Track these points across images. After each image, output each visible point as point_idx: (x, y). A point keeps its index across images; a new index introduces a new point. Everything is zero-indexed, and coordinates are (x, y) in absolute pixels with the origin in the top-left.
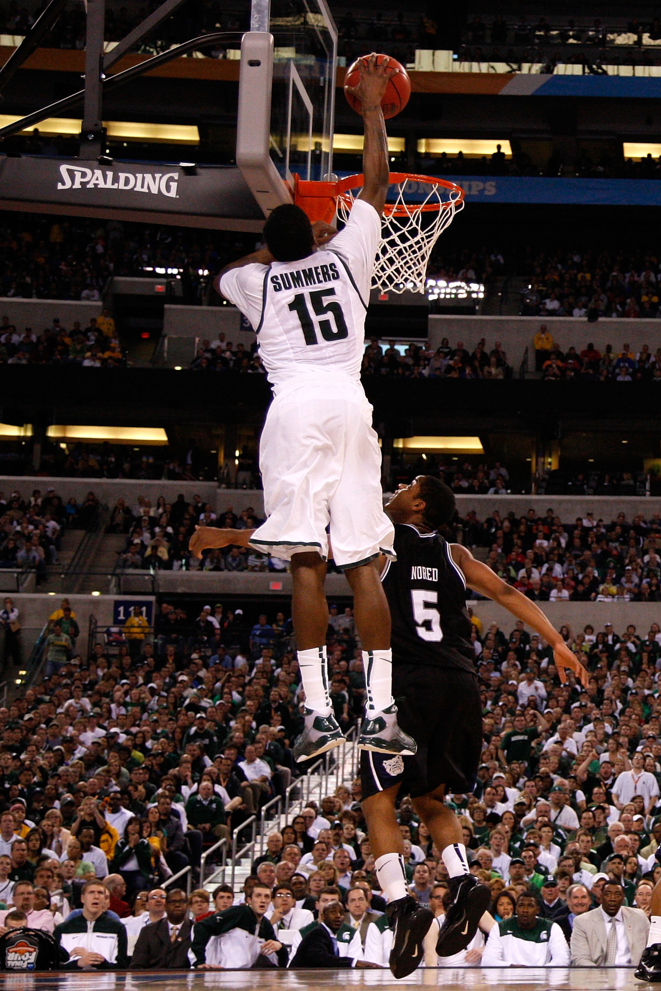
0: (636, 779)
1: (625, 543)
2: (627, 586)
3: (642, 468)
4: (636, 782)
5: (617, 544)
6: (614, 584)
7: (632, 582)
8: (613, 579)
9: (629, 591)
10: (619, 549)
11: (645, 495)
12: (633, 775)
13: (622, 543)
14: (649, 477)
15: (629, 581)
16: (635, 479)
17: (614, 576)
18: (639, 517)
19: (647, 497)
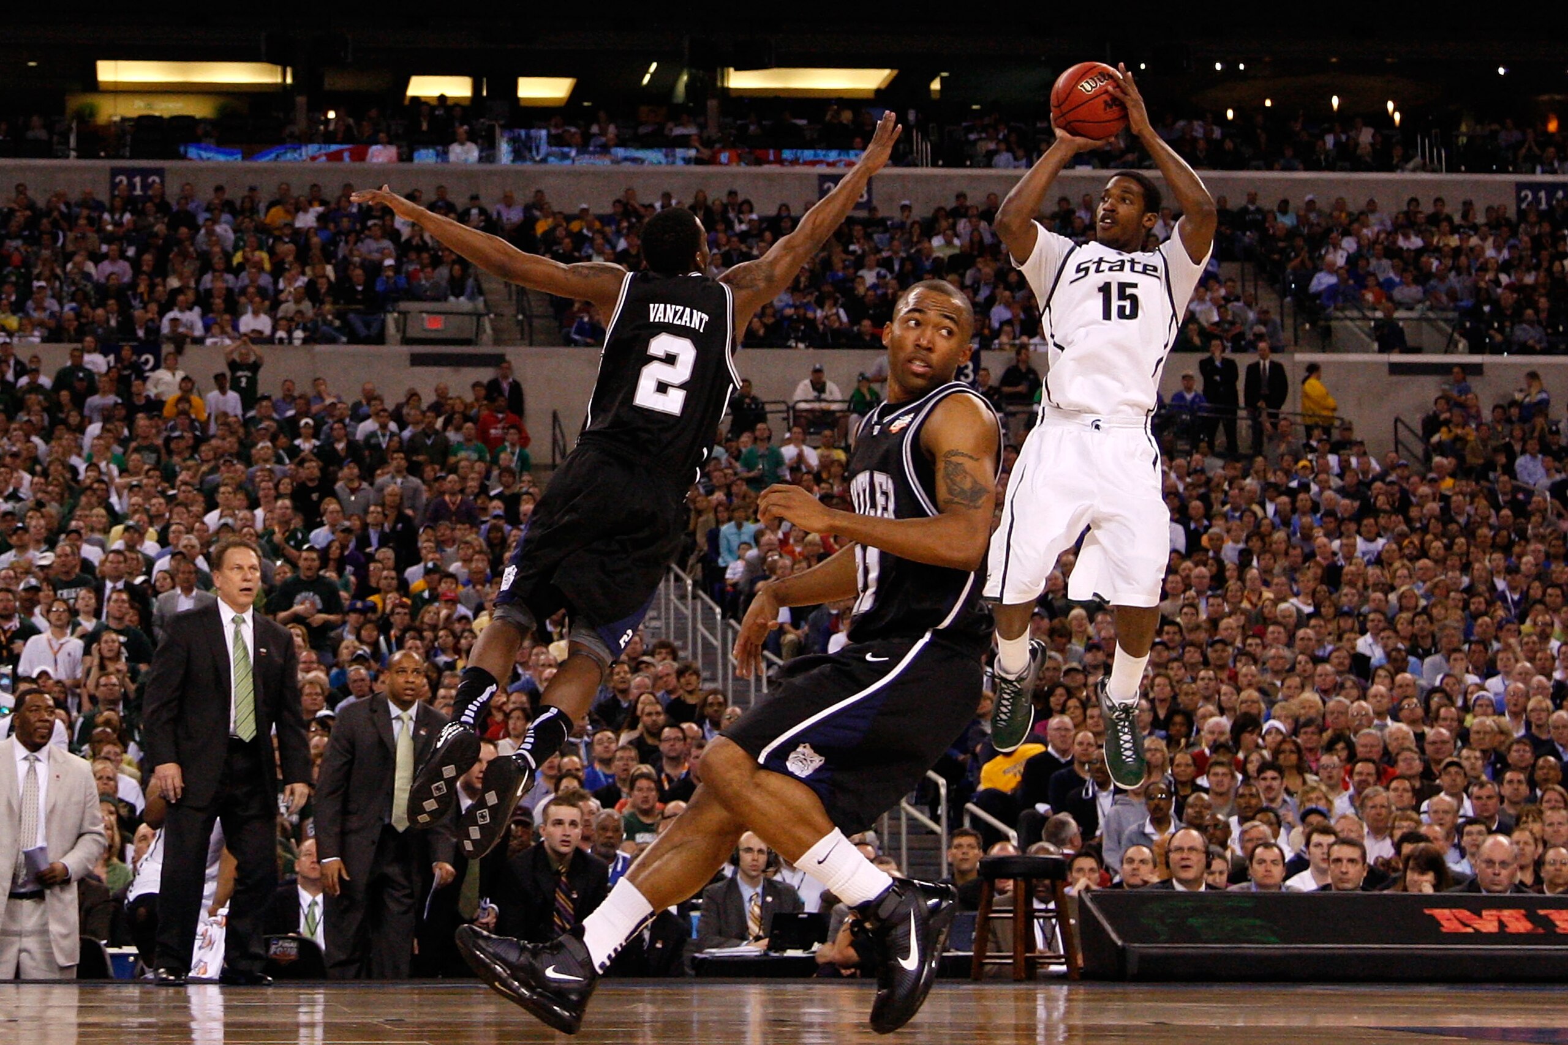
0: (56, 646)
1: (33, 240)
2: (36, 315)
3: (61, 109)
4: (56, 654)
5: (18, 243)
6: (14, 313)
7: (44, 309)
8: (11, 303)
9: (41, 324)
10: (22, 250)
11: (67, 157)
12: (49, 641)
13: (25, 240)
14: (74, 125)
15: (40, 307)
16: (49, 127)
17: (13, 298)
18: (59, 195)
19: (73, 161)
